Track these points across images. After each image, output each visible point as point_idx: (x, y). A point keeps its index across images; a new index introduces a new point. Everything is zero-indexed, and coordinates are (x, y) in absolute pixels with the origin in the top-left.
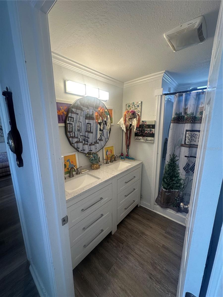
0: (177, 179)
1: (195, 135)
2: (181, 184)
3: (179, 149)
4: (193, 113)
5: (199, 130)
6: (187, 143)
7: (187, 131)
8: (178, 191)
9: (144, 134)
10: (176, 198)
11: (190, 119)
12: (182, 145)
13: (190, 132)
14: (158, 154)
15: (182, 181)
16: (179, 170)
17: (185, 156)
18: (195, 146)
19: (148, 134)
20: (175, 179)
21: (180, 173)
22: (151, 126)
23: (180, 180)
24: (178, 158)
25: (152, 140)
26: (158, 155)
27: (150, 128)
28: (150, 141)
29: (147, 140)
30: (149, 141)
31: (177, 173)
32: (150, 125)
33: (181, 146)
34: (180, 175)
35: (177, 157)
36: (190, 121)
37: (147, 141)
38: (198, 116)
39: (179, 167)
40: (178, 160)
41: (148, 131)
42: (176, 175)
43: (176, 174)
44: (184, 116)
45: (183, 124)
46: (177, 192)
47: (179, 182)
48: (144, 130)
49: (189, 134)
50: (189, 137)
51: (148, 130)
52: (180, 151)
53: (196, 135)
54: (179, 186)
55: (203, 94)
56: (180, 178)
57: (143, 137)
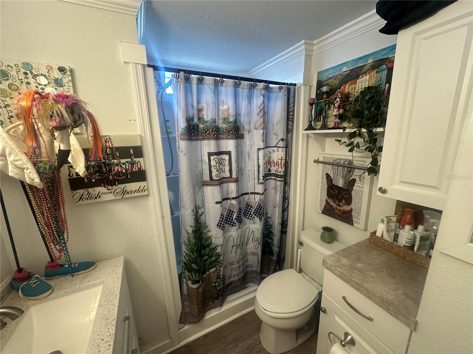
0: (209, 250)
1: (222, 161)
2: (219, 255)
3: (200, 193)
4: (215, 120)
5: (226, 151)
6: (215, 178)
7: (210, 154)
8: (214, 269)
9: (111, 177)
10: (214, 284)
11: (212, 131)
12: (205, 184)
13: (217, 157)
14: (163, 217)
15: (219, 250)
16: (209, 231)
17: (217, 203)
18: (225, 180)
19: (126, 174)
20: (204, 253)
21: (212, 237)
22: (131, 151)
23: (215, 248)
24: (203, 210)
25: (142, 188)
26: (165, 219)
27: (129, 156)
28: (138, 191)
29: (124, 192)
30: (133, 195)
31: (205, 239)
32: (128, 148)
33: (203, 185)
34: (213, 240)
35: (200, 208)
36: (213, 134)
37: (127, 196)
38: (221, 126)
39: (208, 226)
40: (203, 213)
41: (124, 166)
42: (205, 244)
43: (205, 242)
44: (198, 126)
45: (199, 142)
46: (214, 272)
47: (213, 253)
48: (109, 165)
49: (216, 160)
50: (216, 166)
51: (123, 164)
52: (203, 196)
53: (224, 160)
54: (216, 261)
55: (222, 86)
56: (214, 246)
57: (110, 187)
